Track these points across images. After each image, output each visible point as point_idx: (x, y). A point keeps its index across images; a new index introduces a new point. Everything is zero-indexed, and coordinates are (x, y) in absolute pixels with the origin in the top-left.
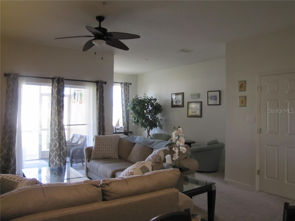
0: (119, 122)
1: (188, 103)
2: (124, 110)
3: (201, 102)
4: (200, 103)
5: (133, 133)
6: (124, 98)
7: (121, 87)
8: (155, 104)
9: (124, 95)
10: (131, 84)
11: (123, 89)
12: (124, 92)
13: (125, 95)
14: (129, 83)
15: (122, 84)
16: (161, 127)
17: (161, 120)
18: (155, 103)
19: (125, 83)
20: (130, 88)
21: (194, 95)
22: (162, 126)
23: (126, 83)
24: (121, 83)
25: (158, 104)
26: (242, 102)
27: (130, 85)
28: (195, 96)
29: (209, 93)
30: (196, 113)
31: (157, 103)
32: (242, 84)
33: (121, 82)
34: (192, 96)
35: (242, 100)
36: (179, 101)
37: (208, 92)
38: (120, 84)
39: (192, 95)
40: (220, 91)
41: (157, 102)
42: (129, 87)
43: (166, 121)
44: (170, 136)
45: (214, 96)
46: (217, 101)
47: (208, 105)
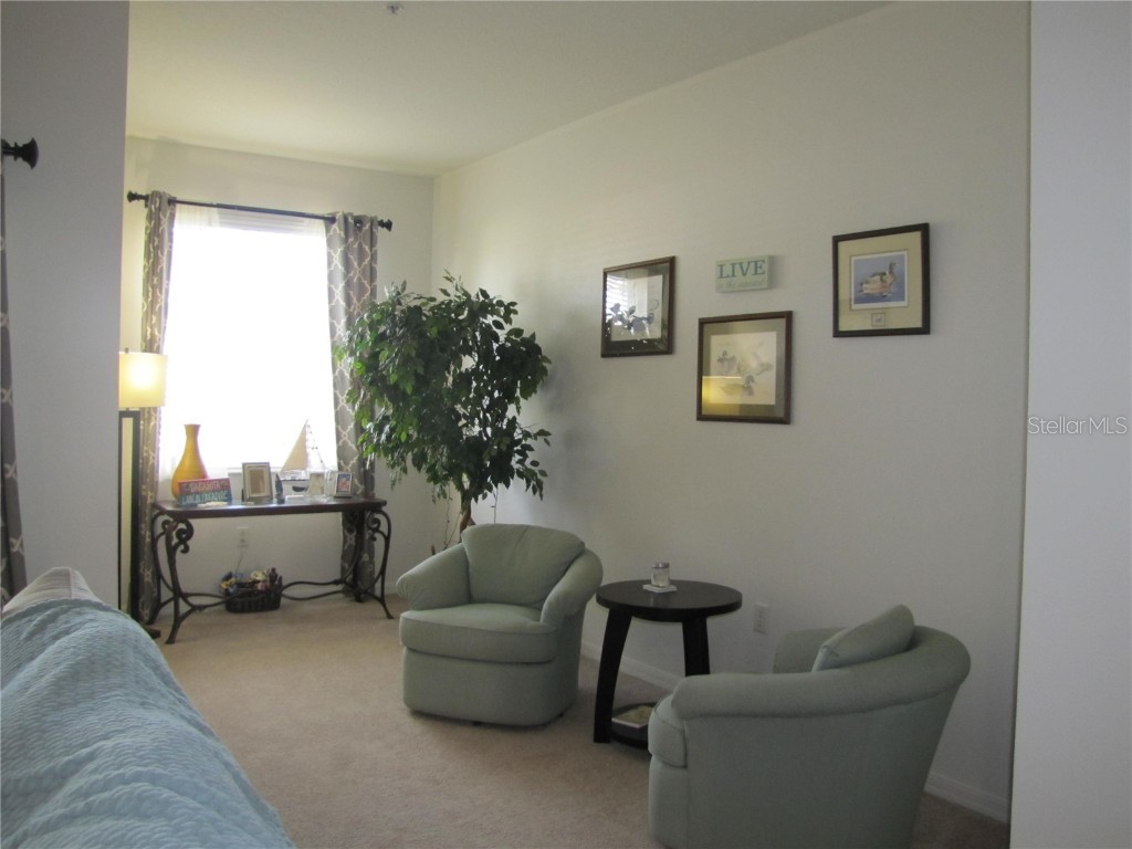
0: (309, 444)
1: (703, 323)
2: (341, 373)
3: (788, 317)
4: (782, 322)
5: (384, 509)
6: (342, 303)
7: (330, 242)
8: (502, 334)
9: (341, 285)
10: (388, 225)
11: (339, 250)
12: (341, 268)
13: (348, 285)
14: (372, 221)
15: (335, 226)
16: (535, 482)
17: (542, 433)
18: (508, 327)
19: (351, 220)
20: (380, 247)
21: (737, 267)
22: (543, 473)
23: (359, 221)
24: (330, 220)
25: (526, 335)
27: (381, 232)
28: (750, 277)
29: (842, 245)
30: (751, 392)
31: (518, 332)
33: (325, 212)
34: (731, 274)
37: (837, 240)
38: (320, 224)
39: (728, 270)
40: (924, 229)
41: (517, 321)
42: (372, 243)
43: (572, 440)
44: (582, 544)
45: (881, 271)
46: (904, 303)
47: (838, 334)
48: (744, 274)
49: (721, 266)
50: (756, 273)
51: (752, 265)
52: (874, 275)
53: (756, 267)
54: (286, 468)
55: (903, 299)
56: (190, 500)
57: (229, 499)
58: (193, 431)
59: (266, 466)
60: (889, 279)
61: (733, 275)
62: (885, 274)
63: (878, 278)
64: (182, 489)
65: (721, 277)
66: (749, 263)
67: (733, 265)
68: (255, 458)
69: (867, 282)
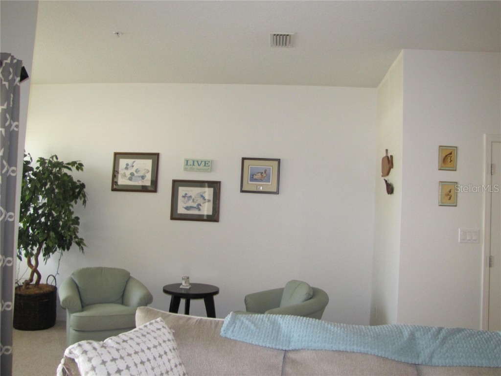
1: (175, 181)
21: (196, 162)
26: (448, 195)
28: (202, 167)
29: (246, 161)
30: (199, 210)
32: (451, 154)
35: (450, 192)
36: (141, 174)
37: (244, 159)
39: (190, 163)
40: (279, 161)
45: (262, 171)
46: (270, 183)
47: (242, 191)
48: (199, 165)
49: (187, 161)
50: (205, 165)
51: (203, 163)
52: (258, 173)
53: (205, 164)
55: (270, 182)
60: (264, 175)
61: (193, 165)
62: (263, 173)
63: (260, 174)
65: (187, 164)
66: (202, 162)
67: (194, 162)
69: (255, 175)
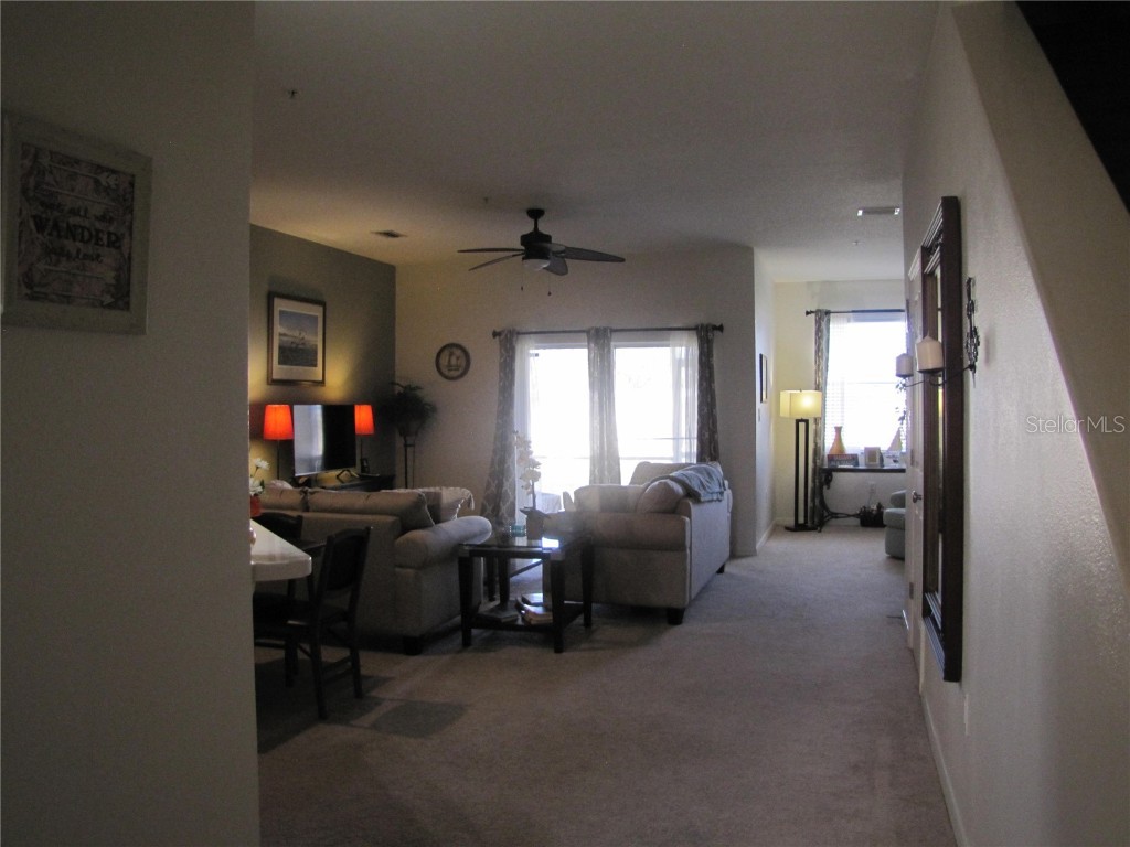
54: (890, 449)
56: (833, 463)
57: (857, 464)
58: (838, 430)
59: (879, 449)
64: (831, 458)
68: (872, 444)
